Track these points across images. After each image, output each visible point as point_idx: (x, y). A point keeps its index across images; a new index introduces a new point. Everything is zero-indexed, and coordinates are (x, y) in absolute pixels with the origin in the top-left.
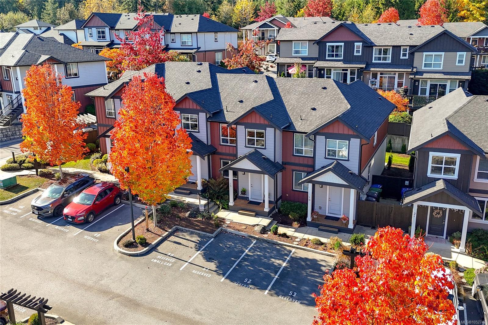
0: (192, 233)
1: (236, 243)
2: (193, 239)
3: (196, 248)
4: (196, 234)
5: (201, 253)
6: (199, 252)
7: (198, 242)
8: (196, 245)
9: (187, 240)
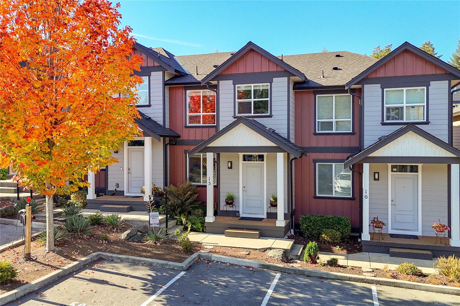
0: (134, 263)
1: (239, 278)
2: (137, 274)
3: (145, 290)
4: (143, 265)
5: (159, 299)
6: (154, 297)
7: (149, 278)
8: (146, 285)
9: (123, 275)
